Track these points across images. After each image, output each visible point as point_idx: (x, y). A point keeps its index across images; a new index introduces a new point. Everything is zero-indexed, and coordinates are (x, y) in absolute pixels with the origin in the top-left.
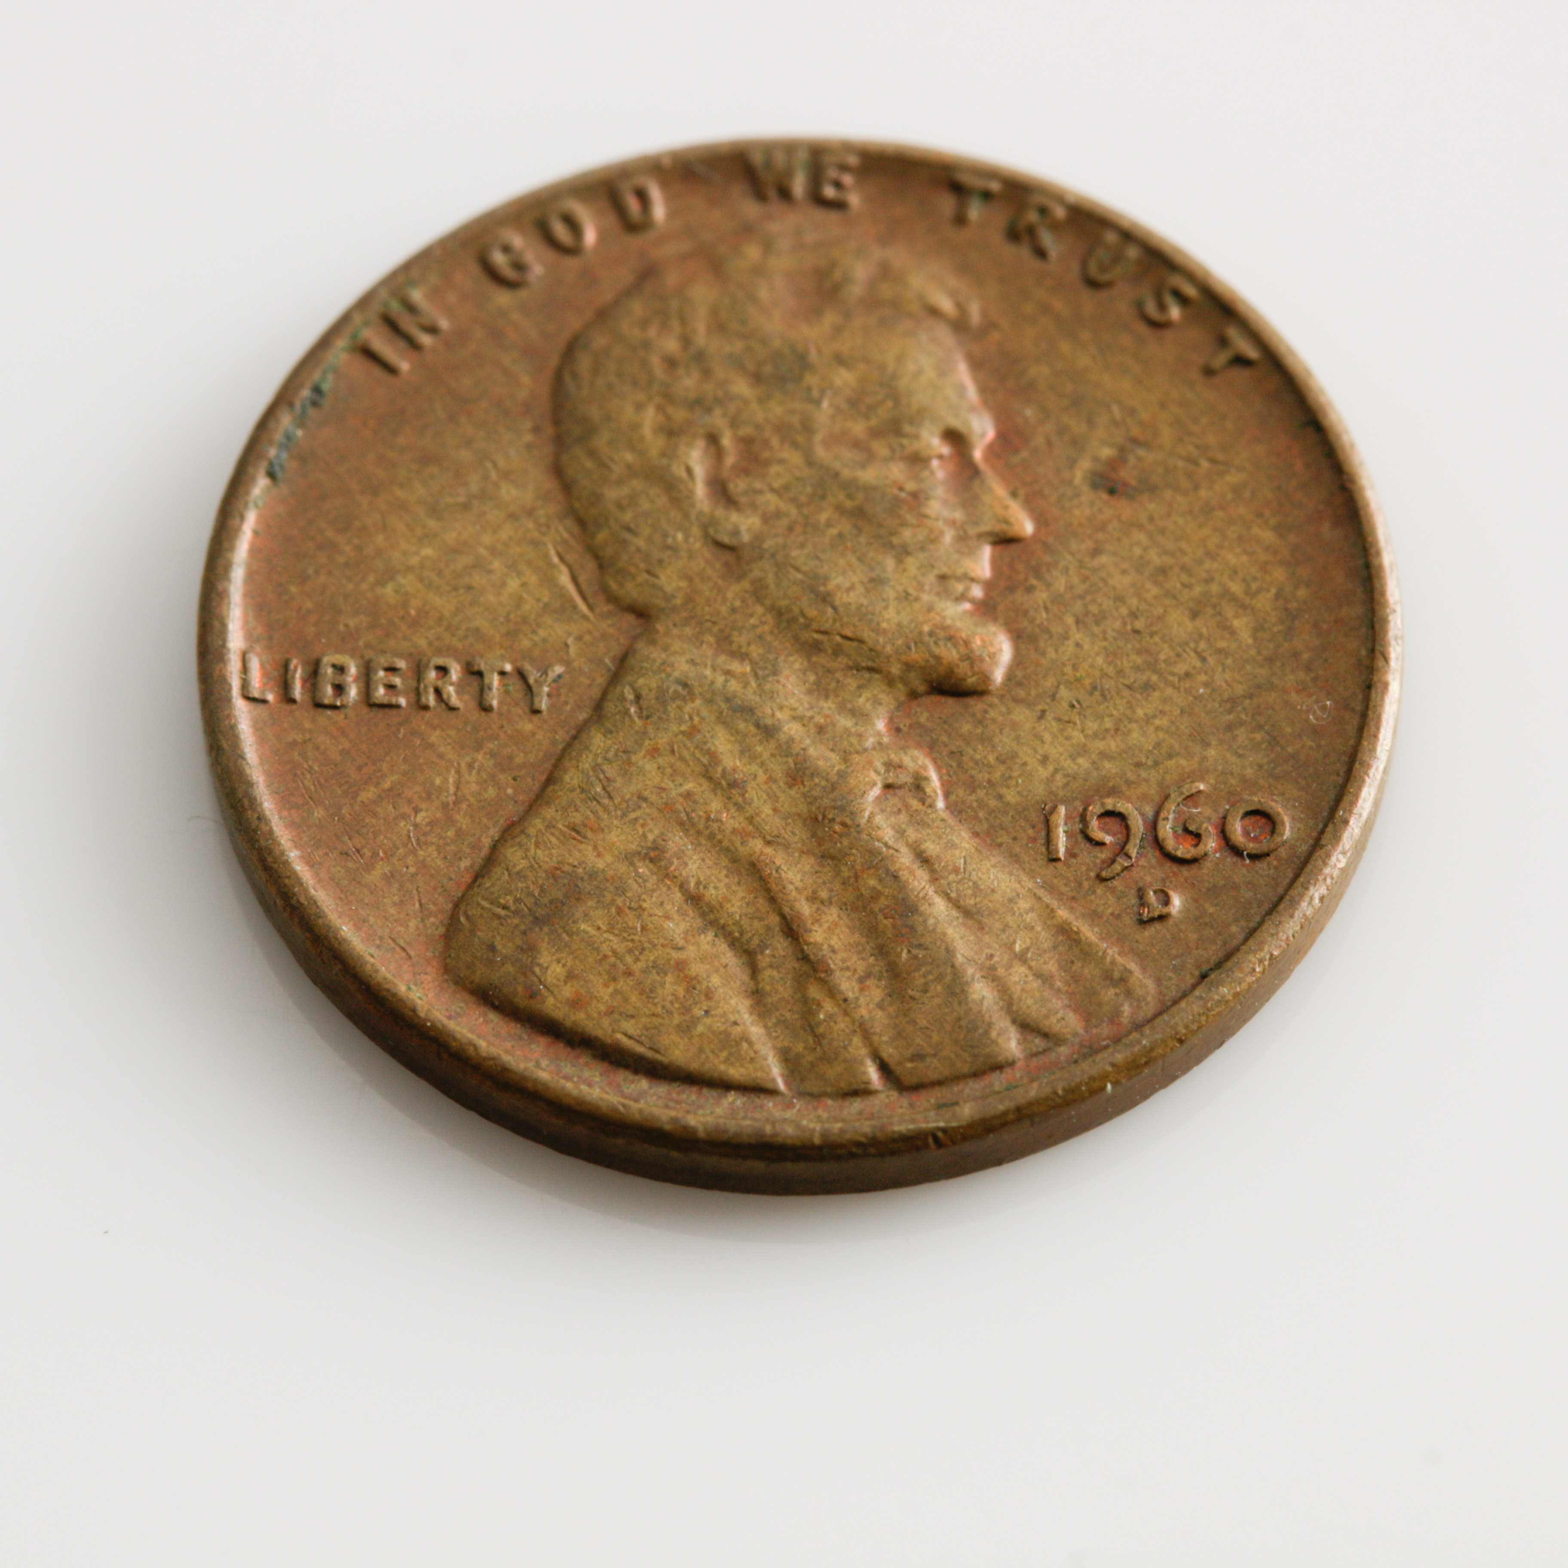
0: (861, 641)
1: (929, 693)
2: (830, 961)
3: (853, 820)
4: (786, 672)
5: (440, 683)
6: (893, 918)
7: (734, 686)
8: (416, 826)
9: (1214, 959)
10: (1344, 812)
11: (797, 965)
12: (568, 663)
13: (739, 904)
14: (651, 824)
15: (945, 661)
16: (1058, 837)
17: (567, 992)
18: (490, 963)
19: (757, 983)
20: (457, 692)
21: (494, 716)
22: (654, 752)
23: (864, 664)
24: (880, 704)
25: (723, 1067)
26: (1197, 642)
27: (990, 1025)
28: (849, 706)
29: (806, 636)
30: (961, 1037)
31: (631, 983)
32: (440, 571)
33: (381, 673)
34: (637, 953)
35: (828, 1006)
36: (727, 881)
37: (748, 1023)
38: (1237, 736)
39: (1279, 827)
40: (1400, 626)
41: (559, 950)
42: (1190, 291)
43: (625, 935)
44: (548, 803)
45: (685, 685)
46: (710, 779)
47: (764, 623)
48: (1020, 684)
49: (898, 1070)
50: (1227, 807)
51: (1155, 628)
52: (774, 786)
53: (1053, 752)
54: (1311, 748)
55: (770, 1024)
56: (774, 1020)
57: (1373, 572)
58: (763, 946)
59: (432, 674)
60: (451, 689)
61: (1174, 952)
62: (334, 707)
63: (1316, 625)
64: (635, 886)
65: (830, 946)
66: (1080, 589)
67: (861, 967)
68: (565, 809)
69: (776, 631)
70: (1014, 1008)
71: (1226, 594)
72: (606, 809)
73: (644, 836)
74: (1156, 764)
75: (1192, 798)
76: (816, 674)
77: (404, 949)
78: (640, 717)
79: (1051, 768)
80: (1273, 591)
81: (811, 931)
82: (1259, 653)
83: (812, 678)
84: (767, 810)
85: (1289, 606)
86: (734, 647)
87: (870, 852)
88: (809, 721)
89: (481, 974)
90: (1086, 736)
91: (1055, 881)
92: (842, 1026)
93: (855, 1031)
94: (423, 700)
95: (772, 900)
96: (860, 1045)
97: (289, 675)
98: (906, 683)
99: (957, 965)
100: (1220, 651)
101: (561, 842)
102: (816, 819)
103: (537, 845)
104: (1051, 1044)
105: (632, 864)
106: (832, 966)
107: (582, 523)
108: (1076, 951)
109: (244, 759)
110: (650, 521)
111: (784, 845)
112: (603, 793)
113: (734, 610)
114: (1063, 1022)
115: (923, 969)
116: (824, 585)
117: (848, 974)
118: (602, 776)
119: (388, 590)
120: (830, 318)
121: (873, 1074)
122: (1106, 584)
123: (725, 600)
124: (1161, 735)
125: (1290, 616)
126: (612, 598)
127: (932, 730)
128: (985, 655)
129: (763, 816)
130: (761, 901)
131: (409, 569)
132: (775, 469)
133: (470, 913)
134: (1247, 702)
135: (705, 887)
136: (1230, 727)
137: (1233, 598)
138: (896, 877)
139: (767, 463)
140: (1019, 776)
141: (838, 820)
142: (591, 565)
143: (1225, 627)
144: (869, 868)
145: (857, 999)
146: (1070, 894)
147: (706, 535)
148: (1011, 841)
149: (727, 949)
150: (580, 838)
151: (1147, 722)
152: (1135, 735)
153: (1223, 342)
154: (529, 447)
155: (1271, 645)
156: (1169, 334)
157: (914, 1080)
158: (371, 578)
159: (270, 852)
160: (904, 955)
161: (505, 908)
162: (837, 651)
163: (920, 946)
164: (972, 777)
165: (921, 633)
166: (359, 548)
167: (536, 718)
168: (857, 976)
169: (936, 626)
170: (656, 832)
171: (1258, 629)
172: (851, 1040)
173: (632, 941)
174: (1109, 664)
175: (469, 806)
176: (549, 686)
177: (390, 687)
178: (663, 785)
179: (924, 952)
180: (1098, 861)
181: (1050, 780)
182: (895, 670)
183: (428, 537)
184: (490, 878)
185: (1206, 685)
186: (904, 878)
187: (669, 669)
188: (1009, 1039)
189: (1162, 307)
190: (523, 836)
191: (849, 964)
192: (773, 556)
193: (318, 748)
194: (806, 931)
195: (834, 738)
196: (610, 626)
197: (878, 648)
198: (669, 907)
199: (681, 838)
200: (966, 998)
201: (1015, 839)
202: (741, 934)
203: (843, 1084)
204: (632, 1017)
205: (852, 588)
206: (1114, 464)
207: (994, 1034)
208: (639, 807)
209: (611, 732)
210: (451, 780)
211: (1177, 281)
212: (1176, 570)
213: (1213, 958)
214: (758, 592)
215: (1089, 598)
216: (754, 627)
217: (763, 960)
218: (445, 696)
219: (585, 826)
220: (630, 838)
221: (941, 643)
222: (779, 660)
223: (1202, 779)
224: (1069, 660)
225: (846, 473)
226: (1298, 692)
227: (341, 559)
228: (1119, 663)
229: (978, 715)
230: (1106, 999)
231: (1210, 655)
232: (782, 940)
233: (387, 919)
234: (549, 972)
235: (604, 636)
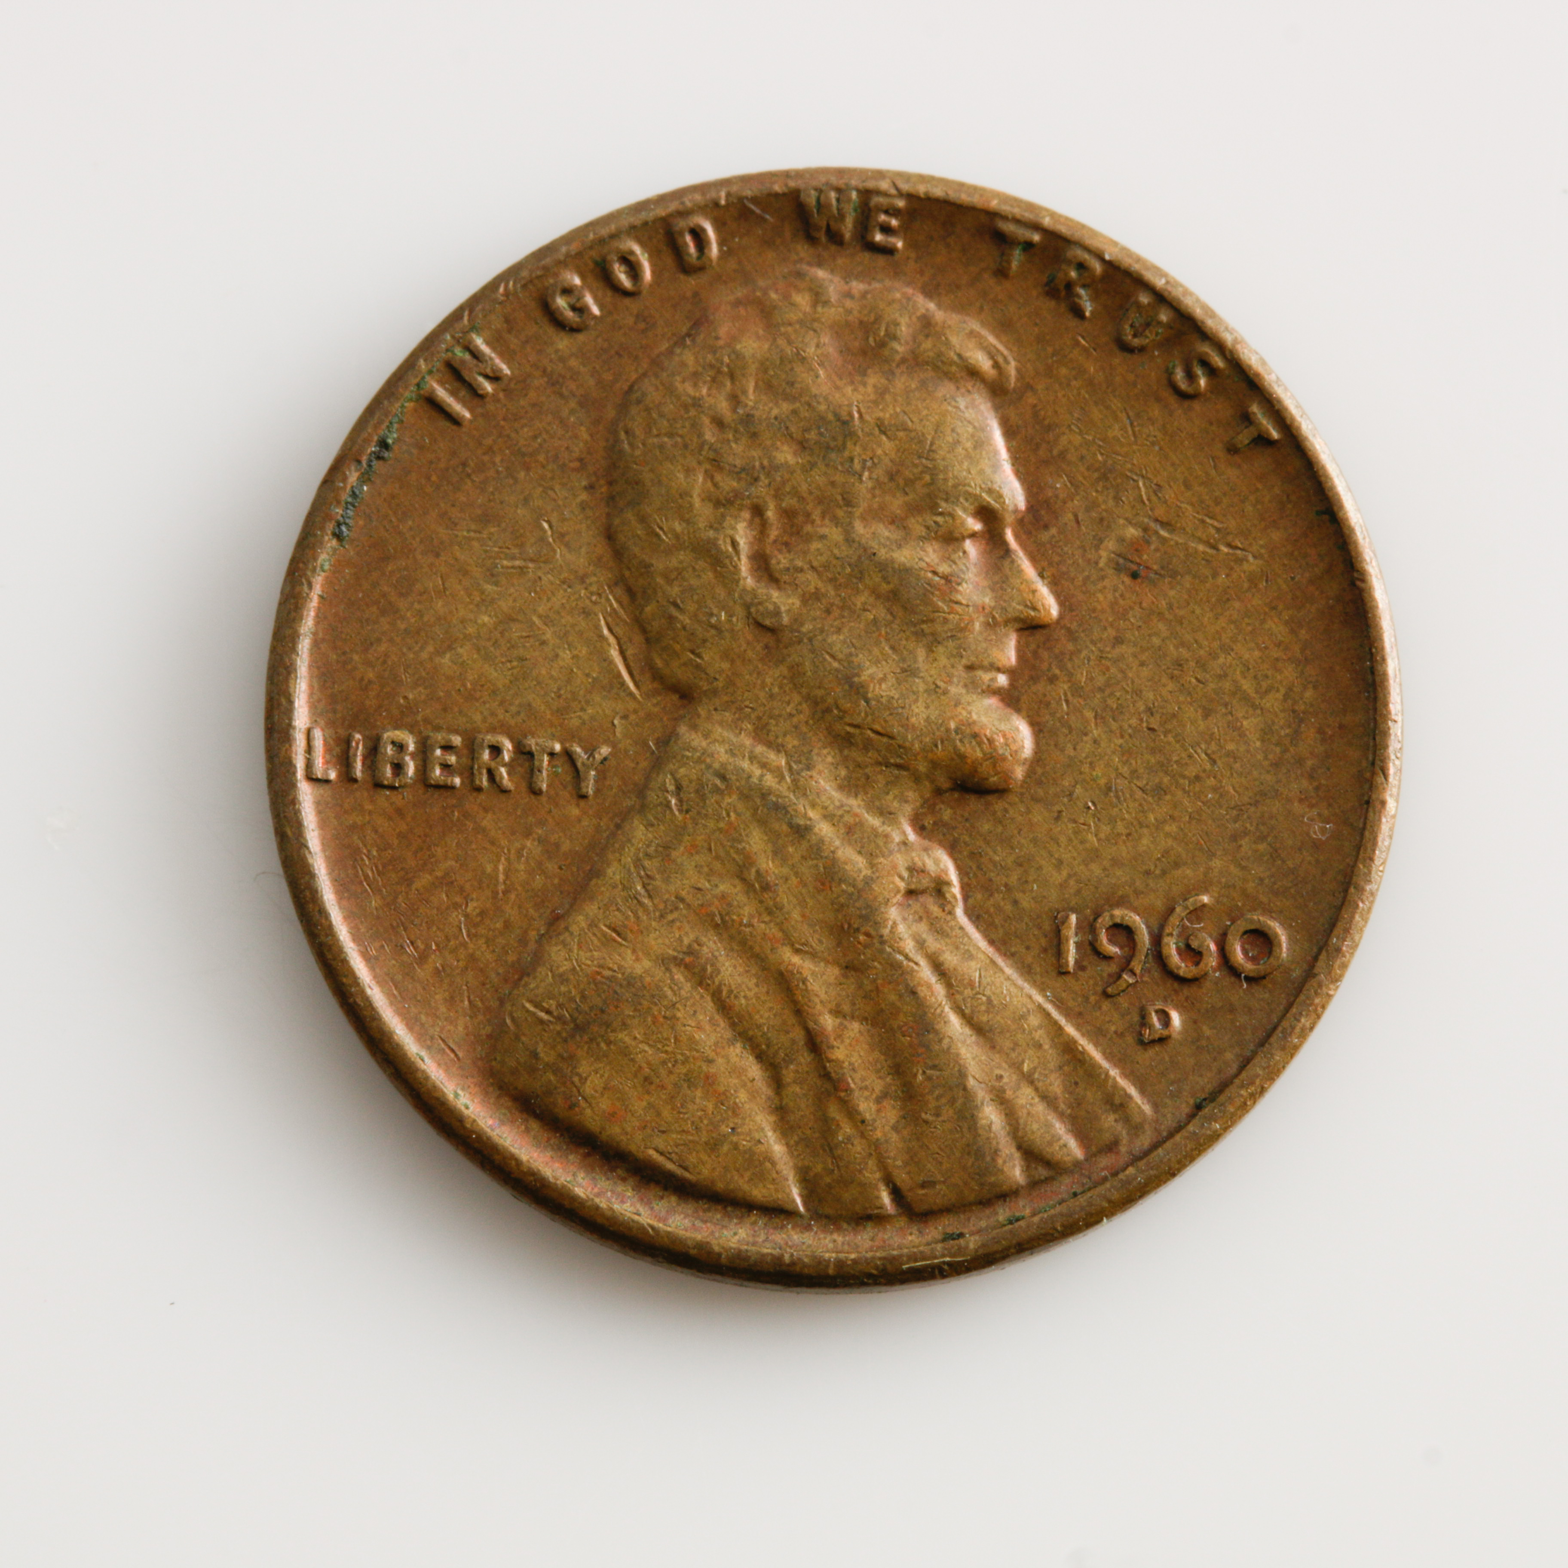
0: (892, 737)
1: (952, 790)
2: (850, 1080)
3: (877, 931)
4: (820, 767)
5: (493, 765)
6: (911, 1036)
7: (770, 781)
8: (467, 916)
9: (1209, 1088)
10: (1338, 938)
11: (819, 1083)
12: (614, 745)
13: (766, 1015)
14: (687, 928)
15: (969, 761)
16: (1068, 950)
17: (604, 1104)
18: (532, 1070)
19: (781, 1100)
20: (509, 774)
21: (544, 799)
22: (693, 849)
23: (892, 761)
24: (906, 802)
25: (746, 1187)
26: (1208, 744)
27: (996, 1152)
28: (877, 803)
29: (838, 727)
30: (970, 1164)
31: (664, 1097)
32: (496, 641)
33: (438, 752)
34: (670, 1065)
35: (847, 1129)
36: (756, 990)
37: (772, 1142)
38: (1241, 846)
39: (1276, 950)
40: (1399, 734)
41: (598, 1059)
42: (1218, 362)
43: (659, 1046)
44: (592, 899)
45: (723, 778)
46: (743, 880)
47: (800, 712)
48: (1039, 783)
49: (910, 1196)
50: (1228, 923)
51: (1169, 726)
52: (804, 891)
53: (1066, 856)
54: (1310, 863)
55: (792, 1142)
56: (796, 1138)
57: (1378, 679)
58: (789, 1060)
59: (486, 755)
60: (503, 770)
61: (1172, 1076)
62: (392, 788)
63: (1320, 731)
64: (669, 993)
65: (850, 1064)
66: (1100, 680)
67: (878, 1086)
68: (607, 907)
69: (811, 722)
70: (1020, 1134)
71: (1237, 690)
72: (646, 910)
73: (680, 939)
74: (1164, 873)
75: (1197, 913)
76: (847, 767)
77: (453, 1051)
78: (680, 811)
79: (1065, 873)
80: (1282, 691)
81: (833, 1047)
82: (1266, 758)
83: (843, 773)
84: (796, 915)
85: (1297, 708)
86: (771, 738)
87: (891, 965)
88: (839, 821)
89: (524, 1081)
90: (1099, 840)
91: (1064, 995)
92: (859, 1149)
93: (871, 1154)
94: (477, 782)
95: (798, 1012)
96: (875, 1168)
97: (351, 752)
98: (932, 781)
99: (969, 1087)
100: (1229, 754)
101: (602, 943)
102: (842, 927)
103: (580, 947)
104: (1052, 1173)
105: (668, 969)
106: (852, 1085)
107: (631, 592)
108: (1081, 1072)
109: (308, 848)
110: (695, 597)
111: (811, 953)
112: (643, 892)
113: (772, 696)
114: (1065, 1150)
115: (937, 1092)
116: (858, 675)
117: (866, 1093)
118: (642, 873)
119: (446, 660)
120: (874, 379)
121: (886, 1198)
122: (1125, 677)
123: (763, 685)
124: (1170, 842)
125: (1298, 718)
126: (657, 676)
127: (954, 828)
128: (1007, 754)
129: (793, 923)
130: (786, 1011)
131: (468, 637)
132: (815, 545)
133: (515, 1015)
134: (1253, 809)
135: (736, 997)
136: (1234, 838)
137: (1246, 699)
138: (914, 993)
139: (808, 539)
140: (1035, 881)
141: (863, 930)
142: (639, 638)
143: (1235, 727)
144: (890, 983)
145: (874, 1120)
146: (1077, 1009)
147: (749, 615)
148: (1024, 950)
149: (755, 1062)
150: (620, 940)
151: (1157, 828)
152: (1145, 841)
153: (1247, 419)
154: (583, 506)
155: (1278, 750)
156: (1197, 405)
157: (924, 1207)
158: (430, 648)
159: (330, 948)
160: (920, 1077)
161: (548, 1012)
162: (867, 746)
163: (934, 1067)
164: (991, 880)
165: (948, 730)
166: (420, 614)
167: (582, 803)
168: (874, 1096)
169: (962, 723)
170: (692, 936)
171: (1266, 733)
172: (867, 1164)
173: (666, 1052)
174: (1125, 763)
175: (517, 896)
176: (596, 769)
177: (446, 766)
178: (700, 885)
179: (938, 1073)
180: (1105, 975)
181: (1063, 886)
182: (922, 768)
183: (486, 602)
184: (535, 978)
185: (1215, 789)
186: (922, 995)
187: (708, 760)
188: (1014, 1166)
189: (1191, 376)
190: (567, 934)
191: (867, 1083)
192: (810, 640)
193: (376, 832)
194: (829, 1047)
195: (862, 838)
196: (654, 705)
197: (907, 744)
198: (701, 1017)
199: (715, 942)
200: (976, 1124)
201: (1028, 948)
202: (768, 1046)
203: (858, 1208)
204: (663, 1132)
205: (884, 679)
206: (1137, 547)
207: (1000, 1161)
208: (677, 908)
209: (652, 825)
210: (501, 868)
211: (1206, 349)
212: (1192, 664)
213: (1209, 1086)
214: (795, 676)
215: (1108, 692)
216: (791, 715)
217: (789, 1074)
218: (498, 779)
219: (625, 926)
220: (667, 941)
221: (966, 741)
222: (813, 753)
223: (1206, 891)
224: (1086, 758)
225: (883, 553)
226: (1301, 801)
227: (402, 626)
228: (1133, 762)
229: (999, 814)
230: (1106, 1125)
231: (1220, 757)
232: (806, 1054)
233: (437, 1017)
234: (588, 1083)
235: (649, 716)
